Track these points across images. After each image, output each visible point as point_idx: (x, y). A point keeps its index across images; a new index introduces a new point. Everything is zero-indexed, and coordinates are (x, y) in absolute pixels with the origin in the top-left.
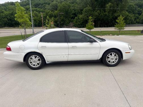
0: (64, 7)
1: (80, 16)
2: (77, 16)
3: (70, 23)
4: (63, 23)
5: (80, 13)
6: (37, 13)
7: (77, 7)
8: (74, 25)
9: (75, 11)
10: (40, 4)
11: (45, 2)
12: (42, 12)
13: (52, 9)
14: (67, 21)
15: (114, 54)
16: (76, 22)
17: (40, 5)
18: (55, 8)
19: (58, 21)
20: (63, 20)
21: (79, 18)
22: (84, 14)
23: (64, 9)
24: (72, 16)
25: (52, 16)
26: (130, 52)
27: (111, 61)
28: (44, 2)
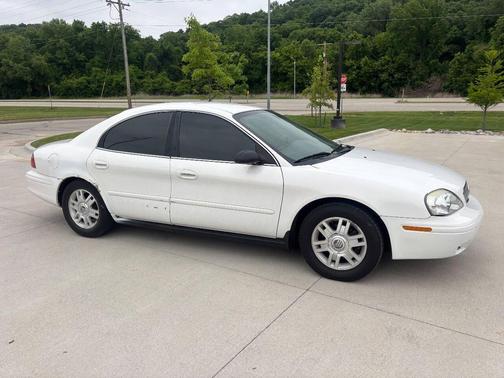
0: (414, 15)
1: (475, 47)
2: (462, 50)
3: (430, 76)
4: (400, 79)
5: (479, 34)
6: (312, 44)
7: (472, 12)
8: (447, 84)
9: (461, 28)
10: (329, 12)
11: (347, 2)
12: (331, 40)
13: (368, 26)
14: (421, 69)
15: (348, 224)
16: (459, 73)
17: (330, 17)
18: (380, 21)
19: (382, 71)
20: (401, 68)
21: (470, 58)
22: (496, 40)
23: (413, 23)
24: (446, 49)
25: (365, 53)
26: (429, 230)
27: (332, 252)
28: (343, 5)
